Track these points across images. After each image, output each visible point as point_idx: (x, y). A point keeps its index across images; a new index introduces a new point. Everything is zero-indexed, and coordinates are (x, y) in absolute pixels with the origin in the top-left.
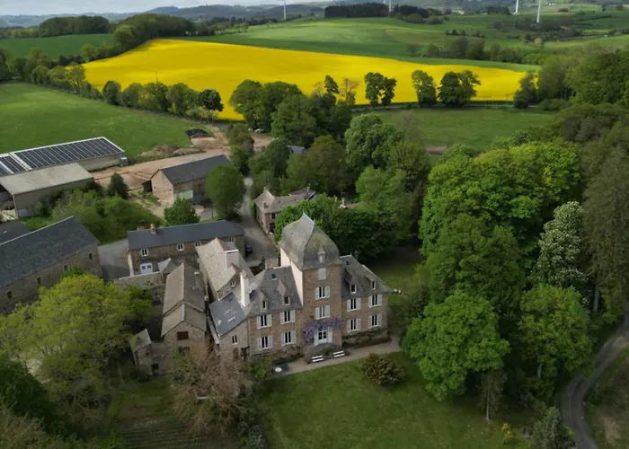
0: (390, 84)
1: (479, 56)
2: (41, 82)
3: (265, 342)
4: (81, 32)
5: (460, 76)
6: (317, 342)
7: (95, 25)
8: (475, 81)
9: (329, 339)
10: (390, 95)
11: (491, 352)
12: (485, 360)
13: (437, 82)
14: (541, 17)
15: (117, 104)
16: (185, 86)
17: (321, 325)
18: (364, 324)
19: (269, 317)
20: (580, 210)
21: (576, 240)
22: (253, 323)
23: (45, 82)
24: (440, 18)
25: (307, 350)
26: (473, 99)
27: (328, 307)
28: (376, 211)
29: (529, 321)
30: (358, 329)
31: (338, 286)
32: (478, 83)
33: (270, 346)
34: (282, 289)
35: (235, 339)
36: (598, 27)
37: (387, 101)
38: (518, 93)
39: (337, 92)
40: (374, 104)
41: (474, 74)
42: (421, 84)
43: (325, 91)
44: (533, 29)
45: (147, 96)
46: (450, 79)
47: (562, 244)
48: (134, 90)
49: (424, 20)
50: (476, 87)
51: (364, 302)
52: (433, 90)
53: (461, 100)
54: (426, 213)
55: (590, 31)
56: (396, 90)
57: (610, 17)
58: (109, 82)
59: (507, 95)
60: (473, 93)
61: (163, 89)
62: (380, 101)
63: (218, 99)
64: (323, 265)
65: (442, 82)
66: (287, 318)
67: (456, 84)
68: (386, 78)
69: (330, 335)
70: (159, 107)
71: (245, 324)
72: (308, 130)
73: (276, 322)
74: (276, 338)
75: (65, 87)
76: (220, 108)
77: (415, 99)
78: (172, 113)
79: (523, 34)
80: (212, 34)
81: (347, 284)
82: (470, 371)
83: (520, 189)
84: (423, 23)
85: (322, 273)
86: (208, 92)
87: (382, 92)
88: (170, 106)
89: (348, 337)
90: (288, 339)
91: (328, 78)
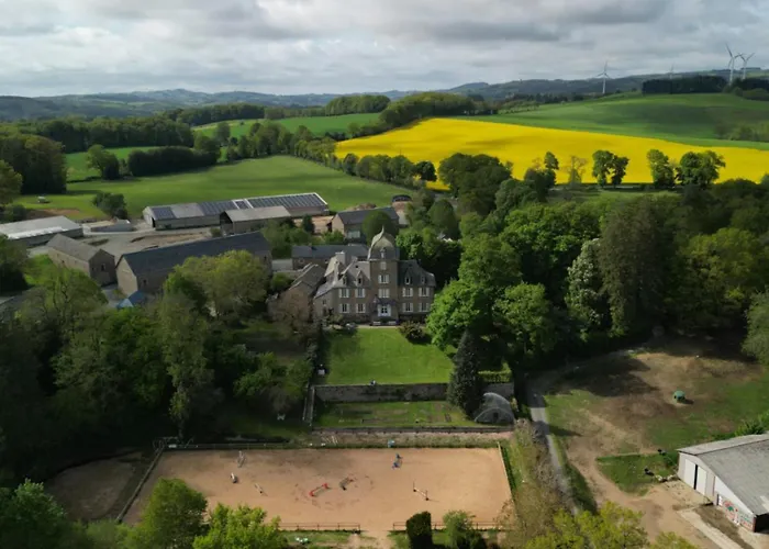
0: (621, 164)
2: (301, 155)
3: (344, 309)
4: (363, 112)
5: (702, 157)
6: (380, 314)
7: (376, 104)
8: (719, 162)
9: (389, 314)
10: (620, 174)
13: (675, 162)
15: (354, 174)
16: (405, 158)
17: (383, 302)
18: (416, 308)
19: (347, 291)
22: (337, 294)
23: (303, 155)
26: (716, 182)
27: (388, 291)
30: (412, 311)
31: (395, 277)
32: (723, 165)
33: (348, 312)
35: (324, 302)
37: (617, 179)
39: (557, 168)
40: (603, 183)
41: (718, 155)
42: (656, 164)
43: (543, 167)
48: (367, 161)
50: (720, 169)
51: (416, 291)
52: (670, 170)
56: (628, 169)
58: (349, 155)
60: (715, 175)
62: (609, 181)
64: (384, 260)
65: (681, 163)
66: (360, 294)
67: (697, 166)
68: (616, 157)
69: (389, 310)
70: (384, 177)
71: (330, 293)
73: (352, 294)
74: (352, 306)
75: (319, 159)
76: (433, 179)
77: (649, 179)
78: (393, 183)
80: (495, 112)
81: (403, 278)
85: (383, 265)
87: (611, 170)
88: (393, 176)
89: (403, 315)
90: (360, 308)
91: (549, 154)
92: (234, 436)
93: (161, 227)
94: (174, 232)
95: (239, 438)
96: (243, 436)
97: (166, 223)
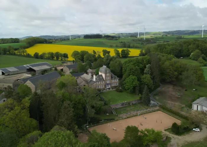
0: (109, 52)
1: (129, 47)
5: (126, 50)
6: (107, 87)
8: (129, 51)
9: (109, 87)
11: (137, 83)
12: (136, 84)
13: (120, 52)
14: (145, 38)
15: (38, 58)
16: (59, 53)
17: (108, 84)
20: (150, 65)
21: (150, 70)
22: (97, 83)
24: (117, 39)
25: (106, 89)
26: (129, 56)
27: (109, 81)
28: (114, 69)
29: (142, 80)
30: (114, 85)
31: (111, 77)
32: (130, 52)
33: (99, 88)
34: (101, 77)
36: (161, 40)
38: (140, 54)
39: (96, 54)
42: (116, 52)
43: (93, 53)
44: (143, 41)
45: (47, 56)
46: (123, 51)
47: (148, 71)
49: (113, 39)
50: (130, 53)
51: (115, 80)
52: (119, 54)
53: (126, 56)
54: (123, 69)
55: (158, 42)
56: (110, 54)
57: (164, 38)
58: (36, 53)
59: (137, 55)
60: (129, 54)
61: (52, 54)
63: (67, 55)
64: (108, 73)
65: (121, 52)
66: (102, 82)
67: (125, 52)
69: (109, 86)
70: (51, 58)
71: (95, 83)
72: (93, 60)
73: (100, 83)
74: (100, 86)
76: (68, 57)
78: (55, 60)
79: (141, 42)
81: (112, 77)
82: (134, 86)
83: (140, 63)
84: (113, 40)
85: (108, 74)
86: (65, 54)
88: (54, 58)
89: (112, 87)
90: (102, 87)
91: (94, 51)
92: (101, 120)
93: (6, 75)
94: (10, 76)
95: (103, 121)
96: (104, 120)
97: (8, 73)
